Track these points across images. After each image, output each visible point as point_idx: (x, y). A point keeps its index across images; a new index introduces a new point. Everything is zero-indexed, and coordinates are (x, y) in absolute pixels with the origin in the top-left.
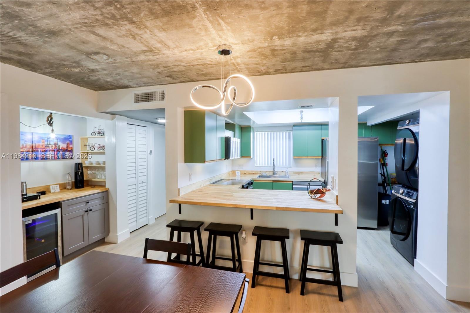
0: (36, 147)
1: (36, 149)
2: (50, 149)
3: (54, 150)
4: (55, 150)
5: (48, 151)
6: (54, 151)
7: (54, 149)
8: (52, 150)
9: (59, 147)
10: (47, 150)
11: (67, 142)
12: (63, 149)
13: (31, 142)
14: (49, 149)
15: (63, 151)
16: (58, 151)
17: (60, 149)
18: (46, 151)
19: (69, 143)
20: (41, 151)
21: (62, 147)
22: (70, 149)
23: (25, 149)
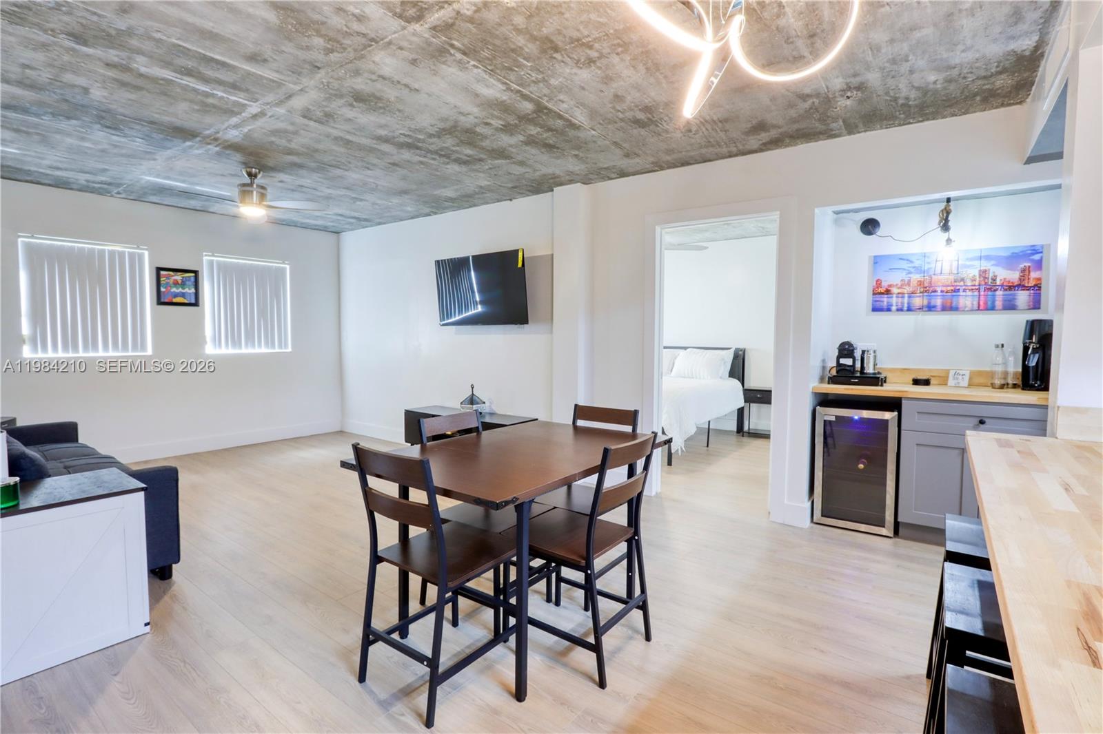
0: (930, 283)
1: (931, 287)
2: (967, 286)
3: (977, 287)
4: (982, 288)
5: (961, 291)
6: (979, 289)
7: (979, 285)
8: (974, 288)
9: (994, 280)
10: (959, 289)
11: (1022, 266)
12: (1005, 284)
13: (921, 273)
14: (965, 285)
15: (1006, 290)
16: (992, 289)
17: (998, 282)
18: (955, 292)
19: (1029, 267)
20: (942, 291)
21: (1005, 279)
22: (1032, 283)
23: (907, 288)
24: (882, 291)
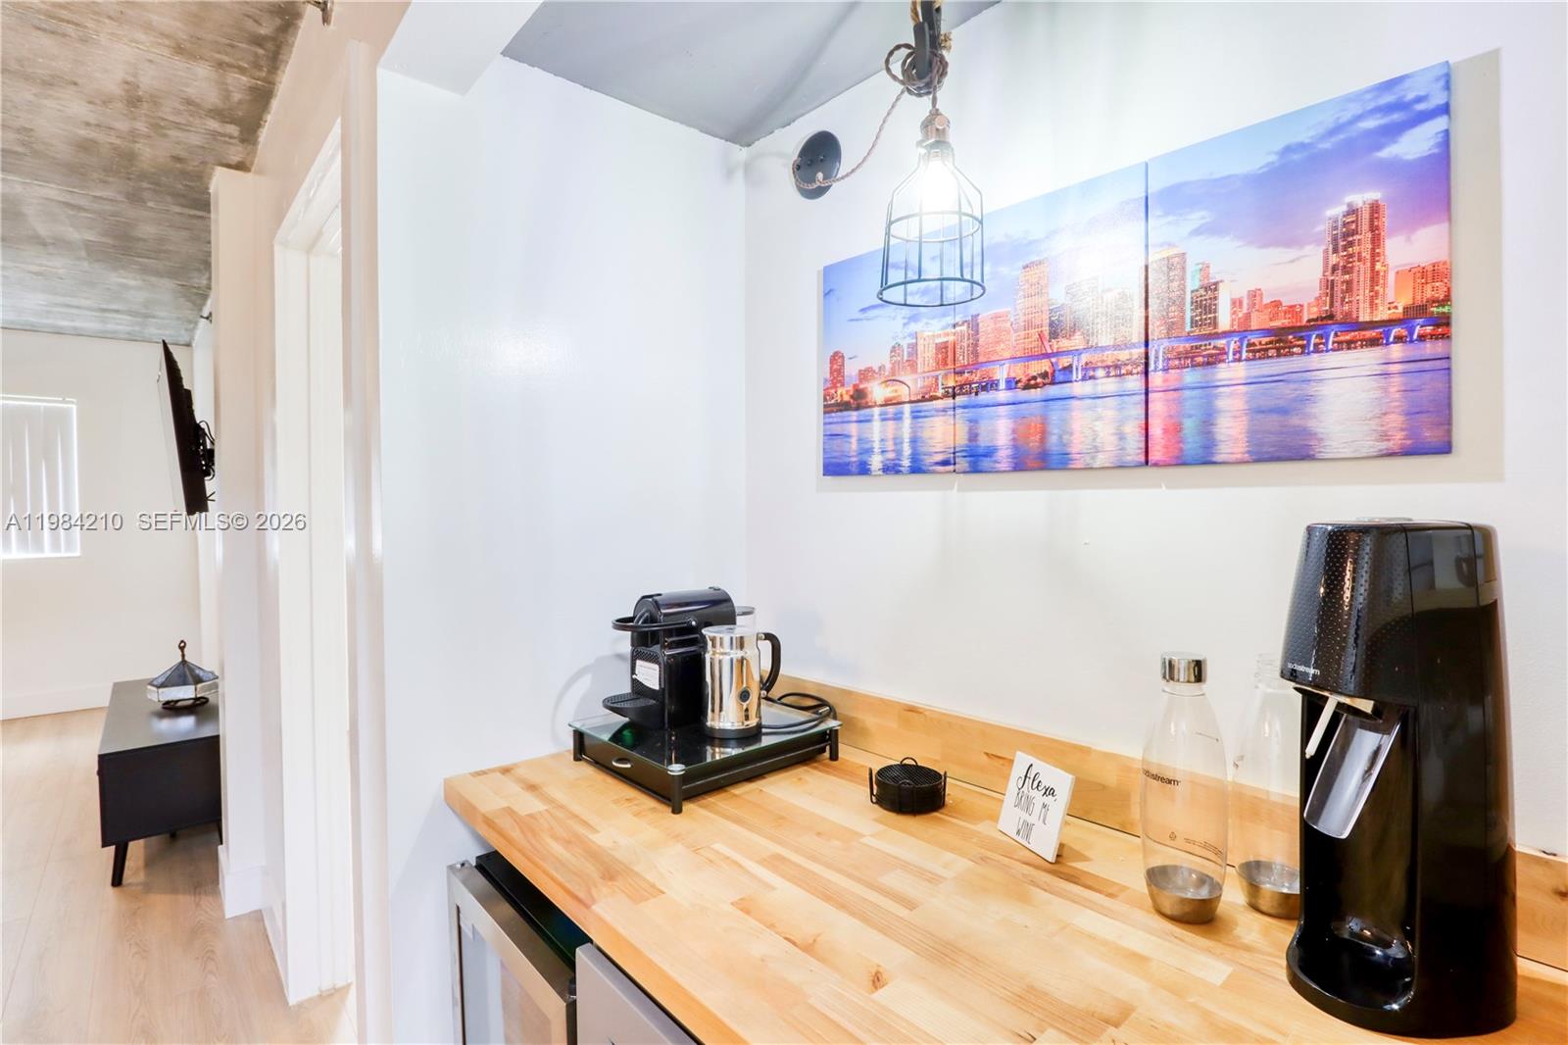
1: (976, 365)
2: (1099, 350)
3: (1138, 353)
4: (1158, 356)
5: (1077, 375)
7: (1146, 341)
8: (1125, 356)
9: (1208, 306)
10: (1068, 369)
11: (1337, 211)
14: (1088, 349)
15: (1259, 353)
17: (1225, 322)
18: (1053, 383)
19: (1375, 209)
20: (1012, 384)
21: (1254, 295)
22: (1395, 299)
23: (908, 378)
24: (846, 398)
